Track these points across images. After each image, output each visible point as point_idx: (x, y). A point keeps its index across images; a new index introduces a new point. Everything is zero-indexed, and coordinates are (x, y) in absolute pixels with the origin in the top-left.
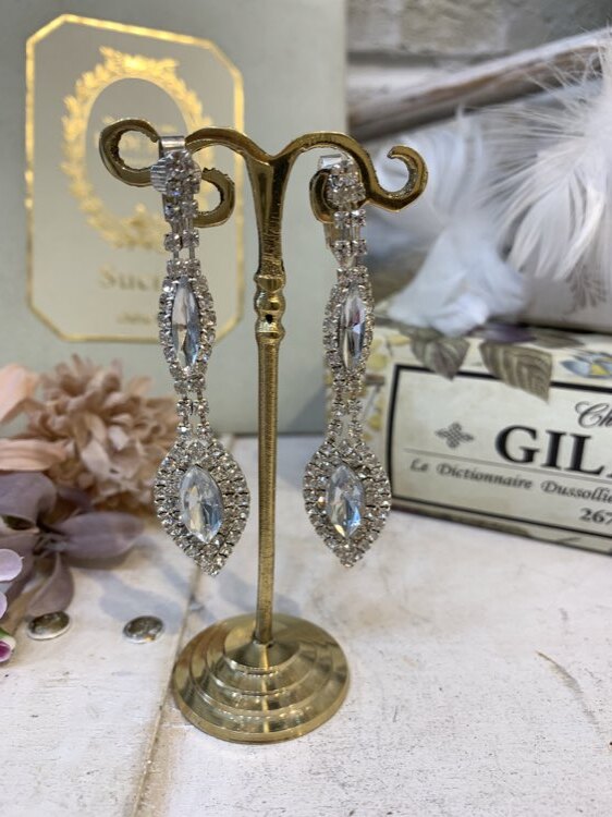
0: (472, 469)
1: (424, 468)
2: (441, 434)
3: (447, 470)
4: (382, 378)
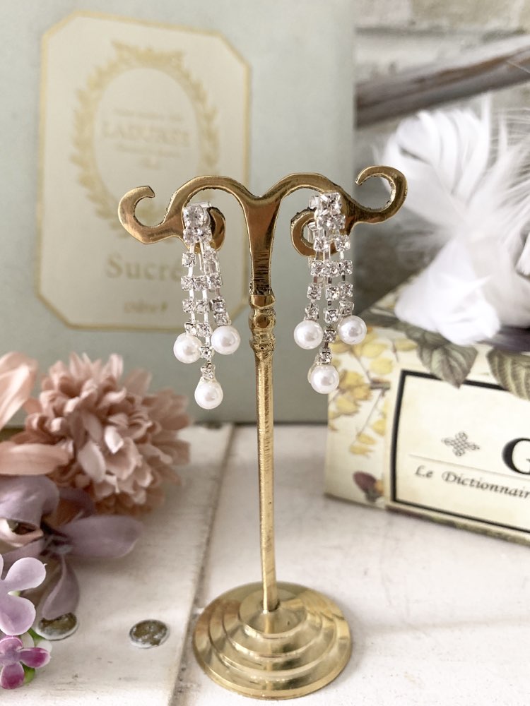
0: (477, 479)
1: (429, 475)
2: (446, 442)
3: (452, 478)
4: (388, 383)
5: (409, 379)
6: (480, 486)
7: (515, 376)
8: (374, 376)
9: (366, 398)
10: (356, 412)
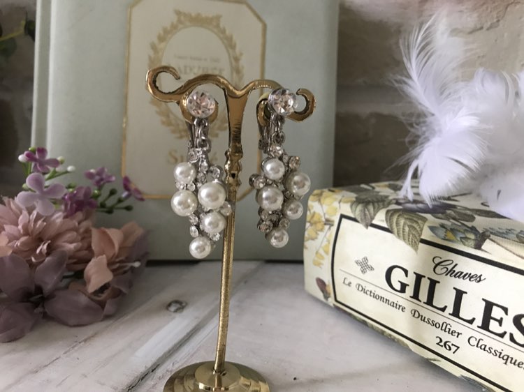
0: (373, 292)
2: (357, 262)
4: (333, 221)
5: (344, 220)
6: (375, 296)
7: (397, 224)
8: (327, 216)
9: (322, 230)
10: (316, 238)
